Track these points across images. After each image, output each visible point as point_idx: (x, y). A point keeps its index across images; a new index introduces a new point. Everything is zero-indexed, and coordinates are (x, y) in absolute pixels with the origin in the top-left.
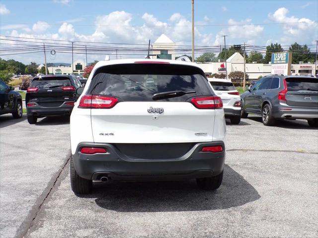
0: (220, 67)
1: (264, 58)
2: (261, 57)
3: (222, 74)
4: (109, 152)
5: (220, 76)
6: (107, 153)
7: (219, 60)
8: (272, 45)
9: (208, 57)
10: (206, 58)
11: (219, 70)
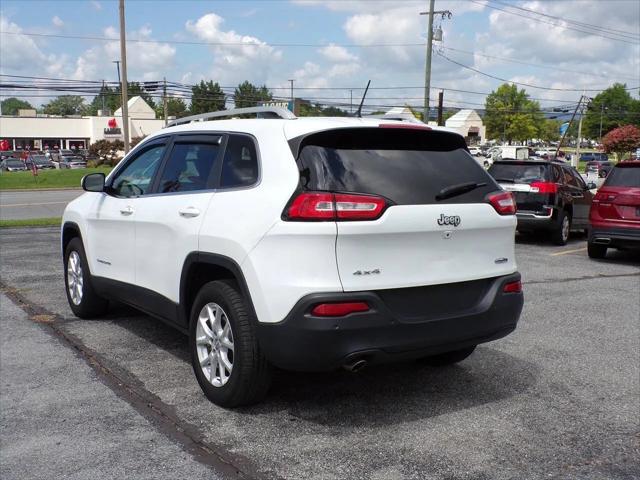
0: (108, 127)
1: (188, 109)
2: (183, 107)
3: (117, 141)
4: (375, 309)
5: (112, 144)
6: (372, 311)
7: (99, 112)
8: (202, 84)
9: (70, 103)
10: (65, 106)
11: (106, 133)
